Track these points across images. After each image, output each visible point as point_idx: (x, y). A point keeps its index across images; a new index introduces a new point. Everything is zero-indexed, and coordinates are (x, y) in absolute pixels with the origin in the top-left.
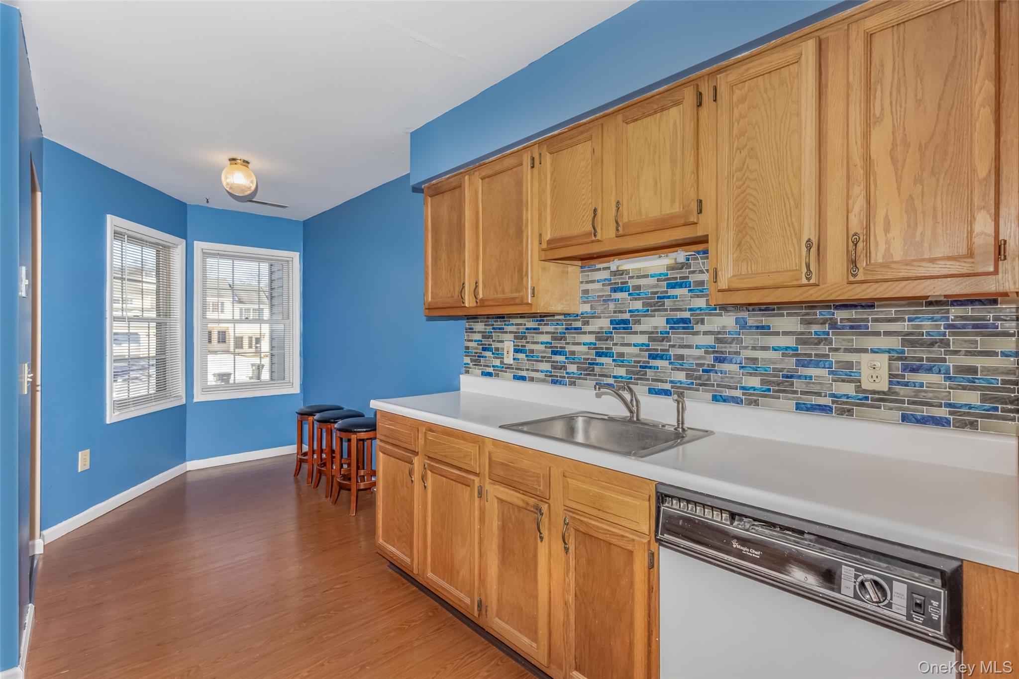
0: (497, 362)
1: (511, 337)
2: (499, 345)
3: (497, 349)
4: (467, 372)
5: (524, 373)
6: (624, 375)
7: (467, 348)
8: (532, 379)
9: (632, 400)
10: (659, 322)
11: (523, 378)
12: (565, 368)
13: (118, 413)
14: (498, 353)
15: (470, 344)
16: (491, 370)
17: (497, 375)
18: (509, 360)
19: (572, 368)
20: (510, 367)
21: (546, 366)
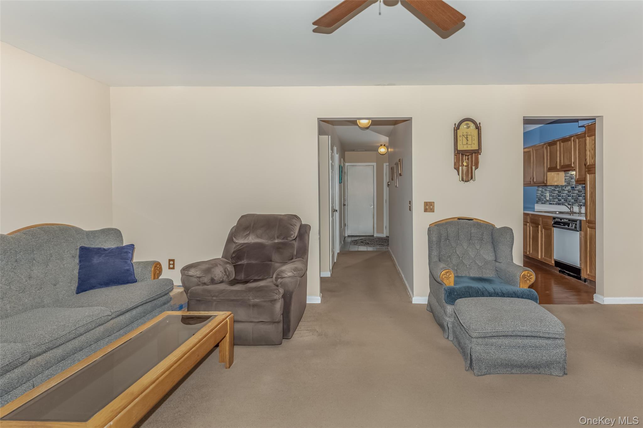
0: (545, 200)
1: (548, 192)
2: (545, 194)
3: (545, 196)
4: (537, 203)
5: (551, 202)
6: (563, 201)
7: (537, 196)
8: (553, 204)
9: (571, 207)
10: (569, 188)
11: (551, 204)
12: (561, 200)
14: (545, 197)
15: (538, 194)
16: (543, 202)
17: (545, 203)
18: (548, 199)
19: (563, 200)
20: (548, 201)
21: (557, 200)
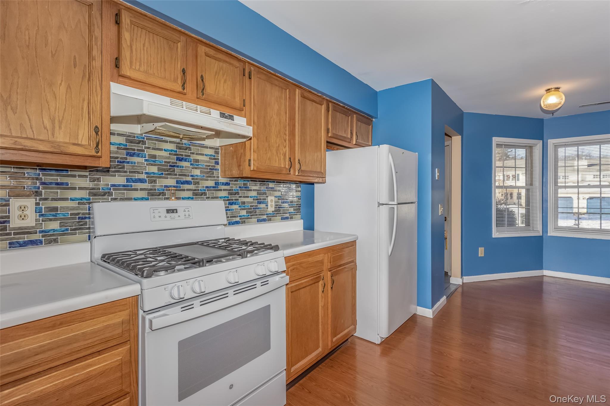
13: (498, 233)
